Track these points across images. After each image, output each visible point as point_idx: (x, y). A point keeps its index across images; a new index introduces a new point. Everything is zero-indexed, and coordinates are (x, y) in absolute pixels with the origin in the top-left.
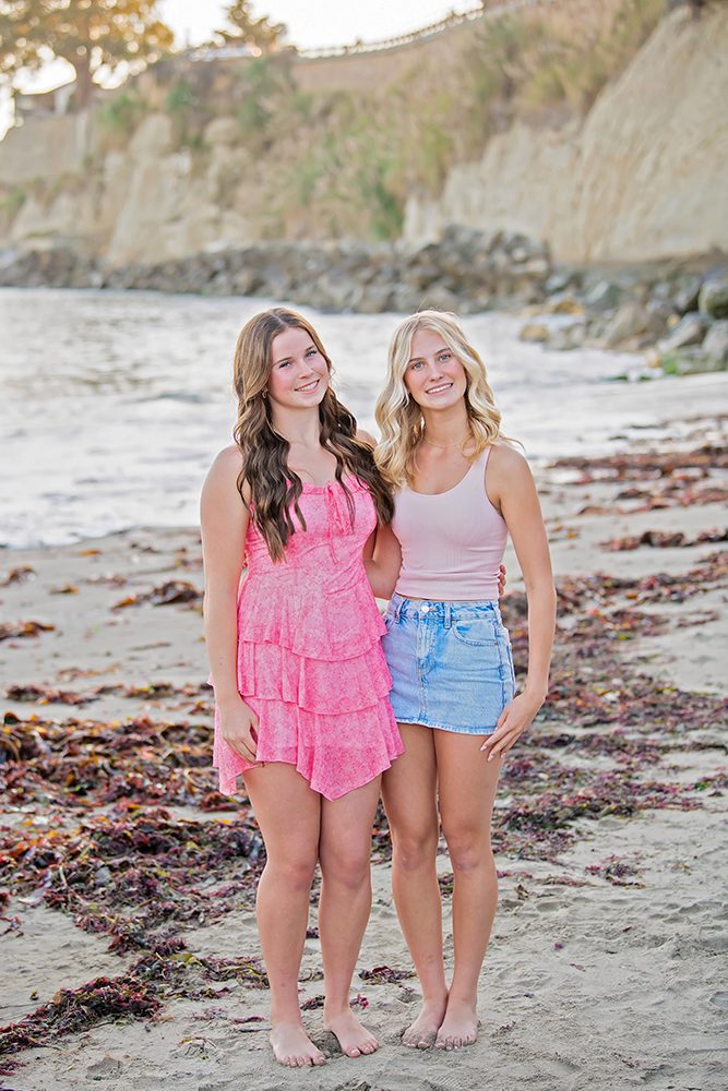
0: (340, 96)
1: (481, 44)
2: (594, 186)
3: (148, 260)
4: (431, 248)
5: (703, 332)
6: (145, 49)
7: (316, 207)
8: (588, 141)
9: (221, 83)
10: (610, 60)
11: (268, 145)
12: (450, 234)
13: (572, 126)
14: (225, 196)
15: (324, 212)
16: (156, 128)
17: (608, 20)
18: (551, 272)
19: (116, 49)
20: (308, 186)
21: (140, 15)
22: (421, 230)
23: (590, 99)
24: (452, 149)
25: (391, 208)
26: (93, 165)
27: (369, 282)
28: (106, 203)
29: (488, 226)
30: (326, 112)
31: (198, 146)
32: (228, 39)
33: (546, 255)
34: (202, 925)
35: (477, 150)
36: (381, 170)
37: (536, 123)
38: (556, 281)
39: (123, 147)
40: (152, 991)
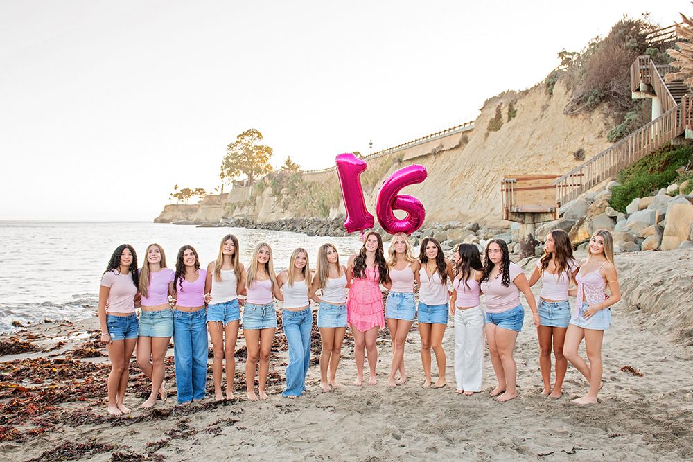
0: (313, 182)
3: (267, 222)
4: (336, 219)
7: (308, 209)
9: (285, 180)
11: (296, 194)
14: (285, 207)
15: (310, 211)
16: (269, 190)
17: (379, 165)
19: (259, 171)
20: (306, 204)
21: (264, 162)
22: (333, 216)
25: (326, 210)
26: (253, 199)
27: (322, 227)
28: (256, 208)
30: (310, 186)
31: (279, 194)
32: (285, 169)
36: (323, 201)
39: (261, 195)
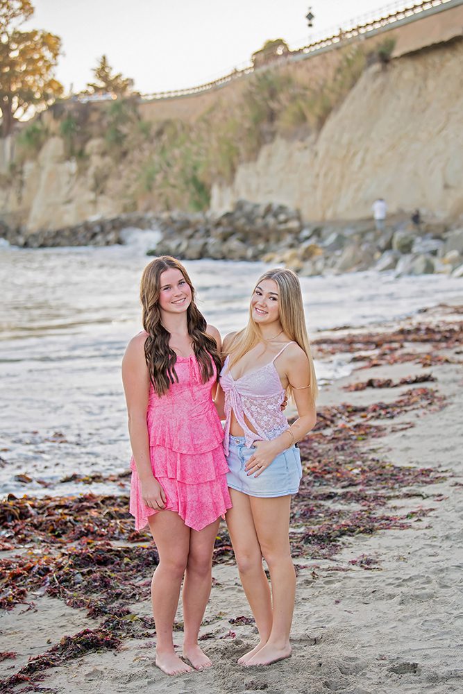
0: (168, 123)
1: (254, 89)
2: (326, 175)
3: (53, 227)
4: (227, 215)
5: (396, 261)
6: (46, 97)
7: (156, 192)
8: (321, 147)
9: (94, 117)
10: (333, 97)
11: (125, 154)
12: (239, 206)
13: (312, 138)
14: (99, 186)
15: (161, 195)
16: (54, 146)
17: (331, 73)
18: (302, 228)
19: (27, 97)
20: (151, 178)
21: (41, 75)
22: (221, 205)
23: (322, 121)
24: (238, 154)
25: (202, 192)
26: (15, 169)
27: (191, 237)
28: (25, 192)
29: (263, 201)
30: (160, 133)
31: (81, 156)
32: (97, 89)
33: (299, 218)
34: (138, 601)
35: (254, 154)
36: (195, 168)
37: (289, 137)
38: (306, 233)
39: (35, 158)
40: (116, 635)
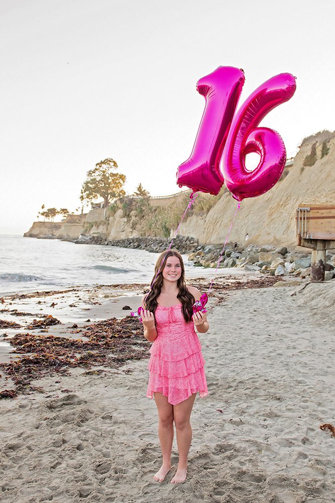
0: (158, 207)
2: (208, 228)
3: (117, 239)
4: (174, 239)
6: (119, 195)
7: (152, 230)
8: (207, 219)
9: (134, 203)
10: (212, 202)
11: (143, 216)
12: (178, 236)
13: (205, 215)
14: (134, 227)
15: (153, 231)
16: (120, 212)
18: (198, 246)
19: (113, 195)
20: (151, 225)
21: (119, 188)
22: (173, 236)
23: (208, 210)
24: (180, 219)
25: (167, 231)
26: (107, 219)
27: (161, 246)
28: (109, 226)
29: (186, 235)
30: (155, 210)
31: (129, 216)
32: (137, 194)
33: (198, 243)
35: (185, 220)
36: (166, 223)
37: (197, 215)
38: (199, 248)
39: (113, 216)
